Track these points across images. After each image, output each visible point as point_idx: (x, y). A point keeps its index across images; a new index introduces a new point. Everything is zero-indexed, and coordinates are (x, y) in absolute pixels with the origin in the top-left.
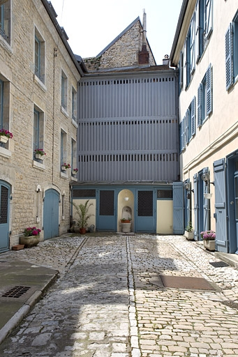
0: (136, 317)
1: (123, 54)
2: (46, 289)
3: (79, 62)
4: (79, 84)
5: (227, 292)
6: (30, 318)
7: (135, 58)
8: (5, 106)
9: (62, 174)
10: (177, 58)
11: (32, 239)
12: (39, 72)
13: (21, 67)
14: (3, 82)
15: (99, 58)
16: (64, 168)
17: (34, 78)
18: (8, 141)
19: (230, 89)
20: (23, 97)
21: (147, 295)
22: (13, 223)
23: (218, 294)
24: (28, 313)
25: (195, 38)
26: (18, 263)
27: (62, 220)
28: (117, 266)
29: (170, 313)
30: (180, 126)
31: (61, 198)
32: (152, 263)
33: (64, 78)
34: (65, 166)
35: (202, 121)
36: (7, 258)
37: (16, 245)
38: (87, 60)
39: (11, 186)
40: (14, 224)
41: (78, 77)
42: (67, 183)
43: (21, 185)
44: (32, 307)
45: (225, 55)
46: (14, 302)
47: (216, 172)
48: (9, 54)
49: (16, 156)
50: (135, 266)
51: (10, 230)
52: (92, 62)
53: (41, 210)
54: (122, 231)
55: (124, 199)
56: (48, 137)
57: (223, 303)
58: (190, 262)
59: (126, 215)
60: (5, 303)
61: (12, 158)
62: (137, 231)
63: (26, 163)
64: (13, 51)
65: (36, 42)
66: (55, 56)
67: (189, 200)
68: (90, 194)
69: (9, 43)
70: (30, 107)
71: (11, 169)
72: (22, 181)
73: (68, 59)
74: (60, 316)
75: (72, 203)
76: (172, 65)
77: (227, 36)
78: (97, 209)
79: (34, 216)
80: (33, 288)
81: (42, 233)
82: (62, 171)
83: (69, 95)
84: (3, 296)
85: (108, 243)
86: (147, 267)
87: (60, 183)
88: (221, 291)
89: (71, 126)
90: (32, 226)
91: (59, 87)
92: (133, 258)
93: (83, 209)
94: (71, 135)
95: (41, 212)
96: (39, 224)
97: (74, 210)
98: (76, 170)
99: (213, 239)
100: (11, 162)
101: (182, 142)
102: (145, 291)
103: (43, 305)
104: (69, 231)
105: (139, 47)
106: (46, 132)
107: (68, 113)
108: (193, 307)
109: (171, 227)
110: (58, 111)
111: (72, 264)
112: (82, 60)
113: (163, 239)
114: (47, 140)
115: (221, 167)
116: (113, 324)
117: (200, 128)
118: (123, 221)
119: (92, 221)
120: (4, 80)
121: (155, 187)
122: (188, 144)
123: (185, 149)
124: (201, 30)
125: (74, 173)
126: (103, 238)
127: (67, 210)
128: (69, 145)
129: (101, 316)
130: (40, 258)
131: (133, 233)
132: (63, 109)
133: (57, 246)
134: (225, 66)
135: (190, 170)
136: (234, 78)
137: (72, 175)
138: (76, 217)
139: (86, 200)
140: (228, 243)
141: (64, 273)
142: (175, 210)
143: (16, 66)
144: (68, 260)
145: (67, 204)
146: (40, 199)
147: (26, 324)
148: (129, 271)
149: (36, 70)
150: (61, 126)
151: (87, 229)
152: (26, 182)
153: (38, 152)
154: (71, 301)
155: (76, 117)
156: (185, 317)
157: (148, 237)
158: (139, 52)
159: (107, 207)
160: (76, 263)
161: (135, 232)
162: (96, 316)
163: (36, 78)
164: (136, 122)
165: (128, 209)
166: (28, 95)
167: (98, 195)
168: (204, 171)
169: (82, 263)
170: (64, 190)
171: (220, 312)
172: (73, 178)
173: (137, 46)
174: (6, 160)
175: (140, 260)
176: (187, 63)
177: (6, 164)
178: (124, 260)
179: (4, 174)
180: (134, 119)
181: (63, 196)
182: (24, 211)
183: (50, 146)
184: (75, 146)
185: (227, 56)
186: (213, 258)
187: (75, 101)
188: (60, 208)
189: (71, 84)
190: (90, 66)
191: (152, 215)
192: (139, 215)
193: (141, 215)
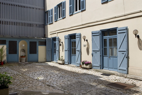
55: (22, 45)
62: (29, 61)
78: (7, 51)
109: (45, 59)
118: (22, 57)
135: (58, 33)
142: (47, 51)
165: (24, 50)
167: (7, 43)
191: (36, 53)
192: (30, 53)
193: (31, 54)
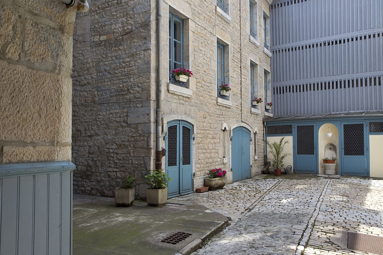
2: (209, 237)
4: (271, 7)
8: (185, 44)
9: (253, 110)
11: (217, 181)
12: (223, 2)
13: (201, 1)
14: (183, 20)
16: (255, 103)
17: (216, 10)
18: (188, 80)
20: (204, 32)
22: (196, 164)
26: (194, 207)
27: (255, 160)
28: (297, 216)
31: (252, 136)
32: (345, 215)
33: (253, 4)
34: (255, 101)
36: (187, 200)
37: (200, 187)
39: (193, 126)
40: (198, 166)
42: (260, 119)
43: (205, 124)
46: (169, 249)
49: (197, 95)
50: (321, 217)
51: (194, 171)
53: (229, 150)
54: (325, 173)
55: (326, 135)
56: (234, 71)
59: (330, 155)
60: (161, 249)
61: (194, 96)
62: (344, 173)
63: (210, 101)
70: (212, 42)
71: (192, 108)
72: (206, 120)
75: (266, 142)
78: (294, 148)
79: (221, 156)
80: (194, 235)
81: (229, 176)
82: (254, 106)
83: (260, 21)
84: (162, 241)
85: (301, 187)
86: (335, 221)
87: (251, 120)
89: (263, 56)
90: (218, 167)
91: (246, 15)
92: (323, 207)
93: (278, 148)
94: (264, 65)
95: (229, 152)
96: (227, 165)
97: (269, 149)
98: (270, 104)
100: (193, 101)
102: (317, 251)
104: (263, 173)
106: (232, 65)
107: (259, 41)
110: (246, 41)
111: (250, 210)
113: (377, 185)
114: (233, 73)
118: (326, 161)
119: (289, 161)
120: (183, 18)
121: (366, 118)
125: (268, 107)
126: (299, 181)
127: (260, 149)
128: (261, 77)
130: (218, 203)
131: (338, 176)
132: (252, 38)
133: (244, 189)
137: (267, 110)
138: (271, 157)
139: (280, 138)
141: (237, 220)
144: (248, 206)
145: (261, 143)
146: (227, 138)
148: (310, 224)
149: (220, 1)
150: (249, 57)
151: (283, 170)
152: (210, 121)
153: (224, 87)
155: (269, 44)
157: (355, 181)
159: (306, 145)
160: (255, 210)
161: (341, 175)
163: (219, 9)
164: (340, 41)
165: (332, 147)
166: (210, 29)
167: (295, 131)
169: (261, 210)
170: (257, 127)
172: (267, 114)
174: (187, 99)
175: (330, 210)
177: (187, 103)
178: (311, 210)
179: (185, 114)
181: (255, 134)
182: (208, 151)
183: (238, 81)
184: (269, 77)
187: (268, 27)
188: (252, 147)
189: (262, 8)
191: (363, 154)
192: (346, 154)
193: (349, 154)
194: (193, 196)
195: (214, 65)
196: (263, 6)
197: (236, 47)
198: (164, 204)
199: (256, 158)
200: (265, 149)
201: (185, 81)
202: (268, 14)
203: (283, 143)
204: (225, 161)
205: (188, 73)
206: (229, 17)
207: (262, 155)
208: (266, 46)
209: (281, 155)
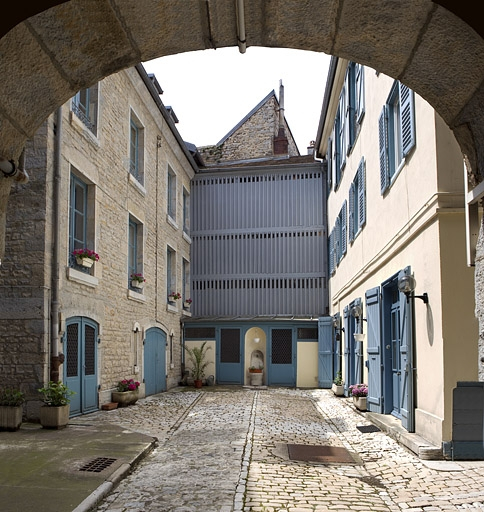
0: (244, 499)
1: (252, 140)
2: (138, 461)
3: (192, 152)
4: (192, 183)
5: (369, 465)
6: (111, 498)
7: (269, 145)
8: (89, 218)
9: (170, 307)
10: (324, 147)
11: (128, 395)
12: (136, 168)
13: (111, 164)
14: (87, 186)
15: (220, 146)
16: (172, 299)
17: (128, 178)
18: (93, 265)
19: (385, 193)
20: (114, 205)
21: (265, 471)
22: (102, 374)
23: (357, 467)
24: (110, 492)
25: (345, 121)
26: (106, 427)
27: (171, 369)
28: (233, 431)
29: (289, 493)
30: (328, 240)
31: (168, 339)
32: (281, 428)
33: (171, 176)
34: (172, 296)
35: (354, 234)
36: (94, 420)
37: (107, 403)
38: (204, 150)
39: (98, 324)
40: (104, 376)
41: (192, 174)
42: (177, 318)
43: (113, 323)
44: (116, 484)
45: (378, 147)
46: (94, 478)
47: (369, 304)
48: (95, 148)
49: (104, 285)
51: (99, 383)
52: (211, 153)
53: (141, 357)
54: (251, 384)
55: (253, 341)
56: (149, 257)
57: (361, 479)
58: (333, 427)
59: (256, 363)
60: (82, 478)
61: (99, 287)
62: (270, 383)
63: (119, 293)
64: (99, 144)
65: (132, 129)
66: (159, 146)
67: (338, 342)
68: (207, 334)
69: (95, 133)
70: (123, 218)
71: (97, 302)
72: (114, 318)
73: (177, 150)
74: (148, 497)
75: (183, 346)
76: (319, 156)
77: (380, 122)
78: (217, 354)
79: (131, 364)
80: (120, 460)
81: (142, 388)
82: (170, 303)
83: (179, 199)
84: (81, 470)
86: (273, 434)
87: (167, 319)
88: (363, 464)
89: (182, 242)
90: (128, 378)
91: (164, 189)
92: (258, 421)
93: (199, 355)
94: (182, 254)
95: (141, 359)
96: (139, 376)
97: (187, 356)
98: (189, 301)
99: (365, 395)
100: (98, 292)
101: (331, 262)
102: (263, 465)
103: (129, 482)
104: (180, 384)
105: (273, 131)
106: (146, 250)
107: (178, 223)
108: (321, 485)
109: (316, 378)
110: (163, 221)
111: (177, 429)
112: (196, 149)
113: (305, 395)
114: (147, 260)
115: (375, 299)
116: (213, 507)
117: (352, 243)
118: (252, 370)
119: (210, 371)
120: (87, 183)
121: (294, 323)
122: (338, 265)
123: (335, 272)
124: (352, 110)
125: (187, 305)
126: (224, 394)
127: (177, 356)
128: (179, 267)
129: (200, 496)
130: (136, 421)
131: (265, 387)
132: (170, 218)
133: (162, 404)
134: (379, 161)
135: (340, 300)
136: (390, 178)
137: (184, 308)
138: (190, 365)
139: (202, 342)
140: (383, 401)
141: (164, 440)
142: (321, 356)
143: (105, 162)
144: (172, 423)
145: (178, 348)
146: (139, 342)
147: (106, 505)
148: (249, 439)
149: (133, 167)
150: (167, 242)
151: (204, 381)
152: (119, 320)
153: (136, 277)
154: (165, 477)
155: (188, 229)
156: (307, 499)
157: (284, 391)
158: (275, 138)
159: (231, 351)
160: (183, 428)
161: (268, 386)
162: (193, 497)
163: (132, 178)
164: (269, 235)
165: (259, 354)
166: (120, 202)
167: (218, 334)
168: (356, 304)
169: (190, 428)
170: (173, 329)
171: (353, 491)
172: (185, 313)
173: (272, 130)
174: (92, 290)
175: (266, 423)
176: (336, 154)
177: (91, 295)
178: (245, 424)
179: (89, 309)
180: (267, 230)
181: (171, 337)
182: (117, 357)
183: (152, 270)
184: (188, 268)
185: (381, 148)
186: (363, 420)
187: (188, 206)
188: (168, 353)
189: (182, 183)
190: (208, 158)
191: (291, 362)
192: (273, 362)
193: (277, 363)
194: (101, 415)
195: (125, 248)
196: (183, 180)
197: (151, 227)
198: (65, 426)
199: (172, 367)
200: (183, 356)
201: (90, 266)
202: (188, 190)
203: (205, 348)
204: (137, 370)
205: (94, 257)
206: (144, 190)
207: (179, 363)
208: (185, 230)
209: (203, 363)
